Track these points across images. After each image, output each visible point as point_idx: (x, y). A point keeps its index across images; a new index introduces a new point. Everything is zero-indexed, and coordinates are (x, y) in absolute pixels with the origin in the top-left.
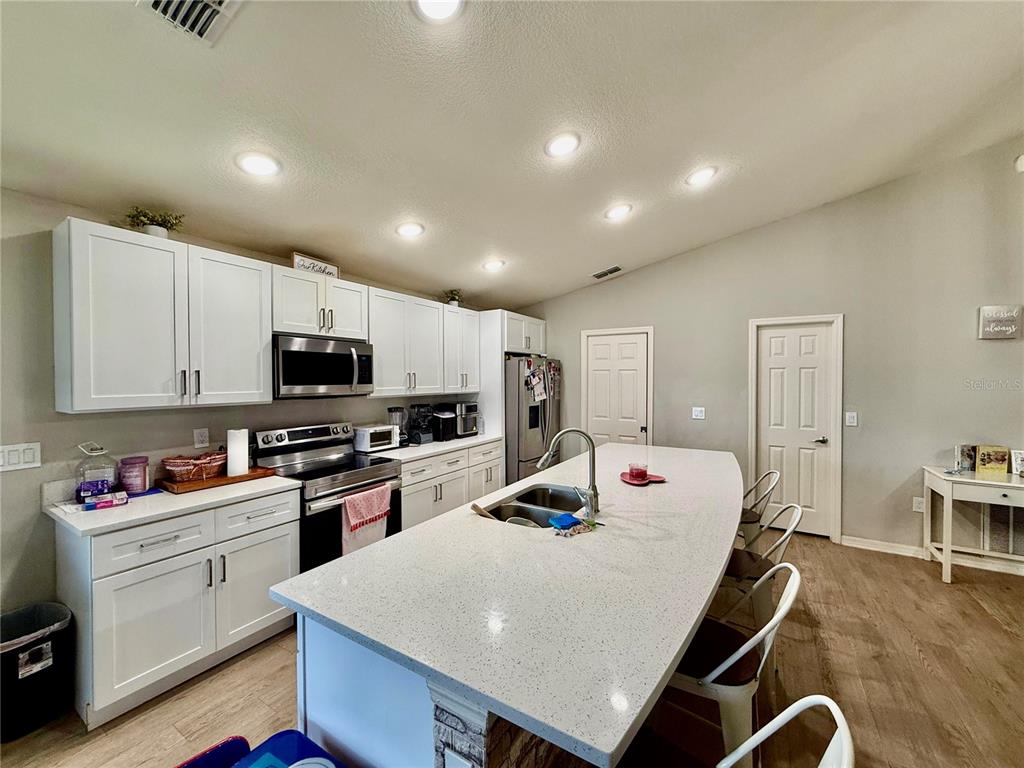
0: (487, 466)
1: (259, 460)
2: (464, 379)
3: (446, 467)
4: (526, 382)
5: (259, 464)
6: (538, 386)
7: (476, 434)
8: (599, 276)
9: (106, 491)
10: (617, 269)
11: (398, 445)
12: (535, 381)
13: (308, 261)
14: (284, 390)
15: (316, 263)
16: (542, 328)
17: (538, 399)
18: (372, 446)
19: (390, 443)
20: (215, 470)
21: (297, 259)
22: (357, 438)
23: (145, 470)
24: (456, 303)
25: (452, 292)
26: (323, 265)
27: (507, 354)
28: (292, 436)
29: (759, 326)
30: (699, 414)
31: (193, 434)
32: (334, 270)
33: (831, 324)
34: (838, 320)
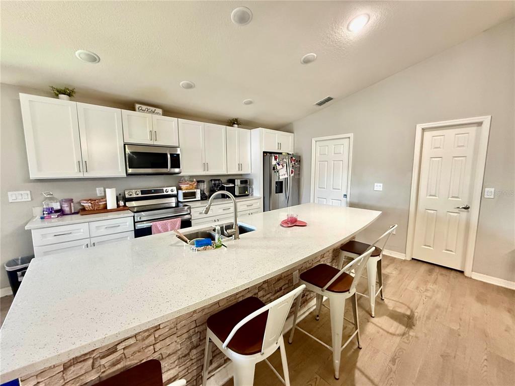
1: (127, 203)
2: (240, 166)
3: (222, 211)
4: (274, 168)
5: (127, 205)
6: (282, 170)
7: (248, 195)
8: (320, 104)
9: (53, 212)
11: (200, 199)
12: (280, 167)
13: (144, 107)
14: (130, 171)
15: (149, 108)
16: (291, 138)
17: (282, 177)
18: (184, 199)
19: (195, 198)
20: (102, 206)
21: (137, 106)
22: (179, 195)
23: (71, 205)
24: (236, 125)
26: (153, 109)
27: (264, 152)
28: (143, 192)
29: (424, 130)
30: (379, 187)
31: (96, 190)
32: (160, 111)
33: (480, 124)
34: (487, 120)
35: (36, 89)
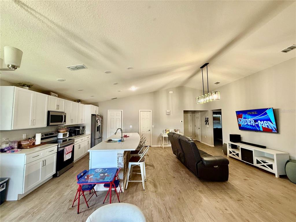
0: (88, 140)
3: (81, 141)
7: (84, 134)
10: (116, 98)
12: (98, 121)
13: (53, 94)
14: (50, 124)
16: (98, 108)
17: (99, 125)
19: (67, 136)
20: (33, 143)
21: (51, 93)
22: (58, 135)
24: (80, 102)
25: (79, 100)
26: (55, 94)
27: (92, 115)
28: (45, 135)
29: (140, 111)
30: (131, 127)
31: (22, 135)
32: (57, 95)
33: (150, 111)
34: (151, 111)
35: (4, 80)
